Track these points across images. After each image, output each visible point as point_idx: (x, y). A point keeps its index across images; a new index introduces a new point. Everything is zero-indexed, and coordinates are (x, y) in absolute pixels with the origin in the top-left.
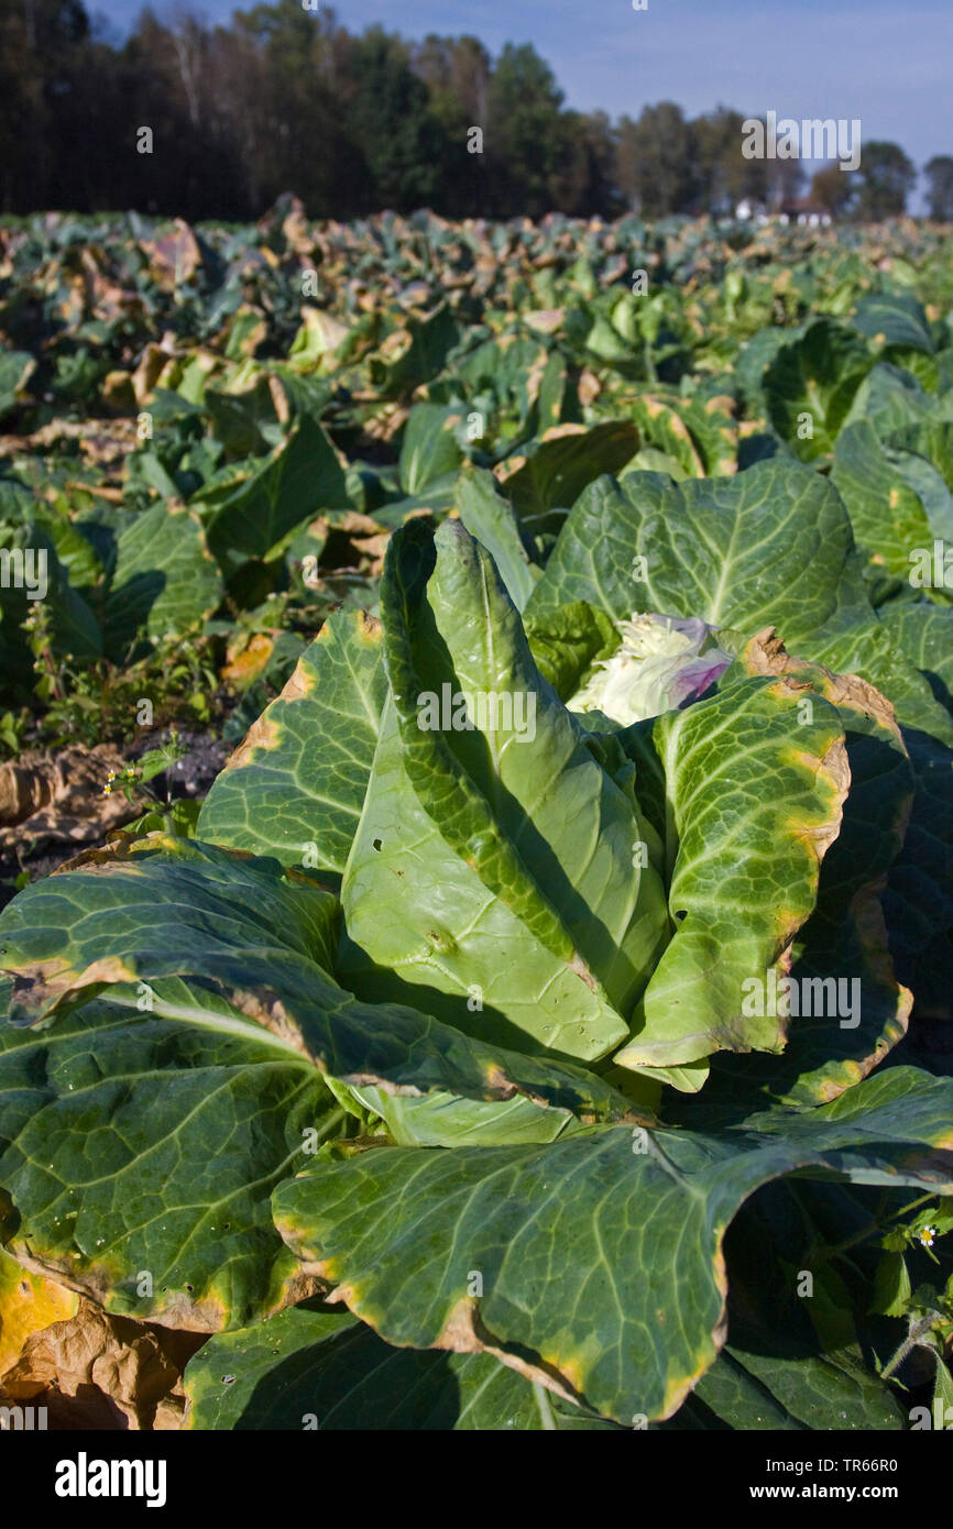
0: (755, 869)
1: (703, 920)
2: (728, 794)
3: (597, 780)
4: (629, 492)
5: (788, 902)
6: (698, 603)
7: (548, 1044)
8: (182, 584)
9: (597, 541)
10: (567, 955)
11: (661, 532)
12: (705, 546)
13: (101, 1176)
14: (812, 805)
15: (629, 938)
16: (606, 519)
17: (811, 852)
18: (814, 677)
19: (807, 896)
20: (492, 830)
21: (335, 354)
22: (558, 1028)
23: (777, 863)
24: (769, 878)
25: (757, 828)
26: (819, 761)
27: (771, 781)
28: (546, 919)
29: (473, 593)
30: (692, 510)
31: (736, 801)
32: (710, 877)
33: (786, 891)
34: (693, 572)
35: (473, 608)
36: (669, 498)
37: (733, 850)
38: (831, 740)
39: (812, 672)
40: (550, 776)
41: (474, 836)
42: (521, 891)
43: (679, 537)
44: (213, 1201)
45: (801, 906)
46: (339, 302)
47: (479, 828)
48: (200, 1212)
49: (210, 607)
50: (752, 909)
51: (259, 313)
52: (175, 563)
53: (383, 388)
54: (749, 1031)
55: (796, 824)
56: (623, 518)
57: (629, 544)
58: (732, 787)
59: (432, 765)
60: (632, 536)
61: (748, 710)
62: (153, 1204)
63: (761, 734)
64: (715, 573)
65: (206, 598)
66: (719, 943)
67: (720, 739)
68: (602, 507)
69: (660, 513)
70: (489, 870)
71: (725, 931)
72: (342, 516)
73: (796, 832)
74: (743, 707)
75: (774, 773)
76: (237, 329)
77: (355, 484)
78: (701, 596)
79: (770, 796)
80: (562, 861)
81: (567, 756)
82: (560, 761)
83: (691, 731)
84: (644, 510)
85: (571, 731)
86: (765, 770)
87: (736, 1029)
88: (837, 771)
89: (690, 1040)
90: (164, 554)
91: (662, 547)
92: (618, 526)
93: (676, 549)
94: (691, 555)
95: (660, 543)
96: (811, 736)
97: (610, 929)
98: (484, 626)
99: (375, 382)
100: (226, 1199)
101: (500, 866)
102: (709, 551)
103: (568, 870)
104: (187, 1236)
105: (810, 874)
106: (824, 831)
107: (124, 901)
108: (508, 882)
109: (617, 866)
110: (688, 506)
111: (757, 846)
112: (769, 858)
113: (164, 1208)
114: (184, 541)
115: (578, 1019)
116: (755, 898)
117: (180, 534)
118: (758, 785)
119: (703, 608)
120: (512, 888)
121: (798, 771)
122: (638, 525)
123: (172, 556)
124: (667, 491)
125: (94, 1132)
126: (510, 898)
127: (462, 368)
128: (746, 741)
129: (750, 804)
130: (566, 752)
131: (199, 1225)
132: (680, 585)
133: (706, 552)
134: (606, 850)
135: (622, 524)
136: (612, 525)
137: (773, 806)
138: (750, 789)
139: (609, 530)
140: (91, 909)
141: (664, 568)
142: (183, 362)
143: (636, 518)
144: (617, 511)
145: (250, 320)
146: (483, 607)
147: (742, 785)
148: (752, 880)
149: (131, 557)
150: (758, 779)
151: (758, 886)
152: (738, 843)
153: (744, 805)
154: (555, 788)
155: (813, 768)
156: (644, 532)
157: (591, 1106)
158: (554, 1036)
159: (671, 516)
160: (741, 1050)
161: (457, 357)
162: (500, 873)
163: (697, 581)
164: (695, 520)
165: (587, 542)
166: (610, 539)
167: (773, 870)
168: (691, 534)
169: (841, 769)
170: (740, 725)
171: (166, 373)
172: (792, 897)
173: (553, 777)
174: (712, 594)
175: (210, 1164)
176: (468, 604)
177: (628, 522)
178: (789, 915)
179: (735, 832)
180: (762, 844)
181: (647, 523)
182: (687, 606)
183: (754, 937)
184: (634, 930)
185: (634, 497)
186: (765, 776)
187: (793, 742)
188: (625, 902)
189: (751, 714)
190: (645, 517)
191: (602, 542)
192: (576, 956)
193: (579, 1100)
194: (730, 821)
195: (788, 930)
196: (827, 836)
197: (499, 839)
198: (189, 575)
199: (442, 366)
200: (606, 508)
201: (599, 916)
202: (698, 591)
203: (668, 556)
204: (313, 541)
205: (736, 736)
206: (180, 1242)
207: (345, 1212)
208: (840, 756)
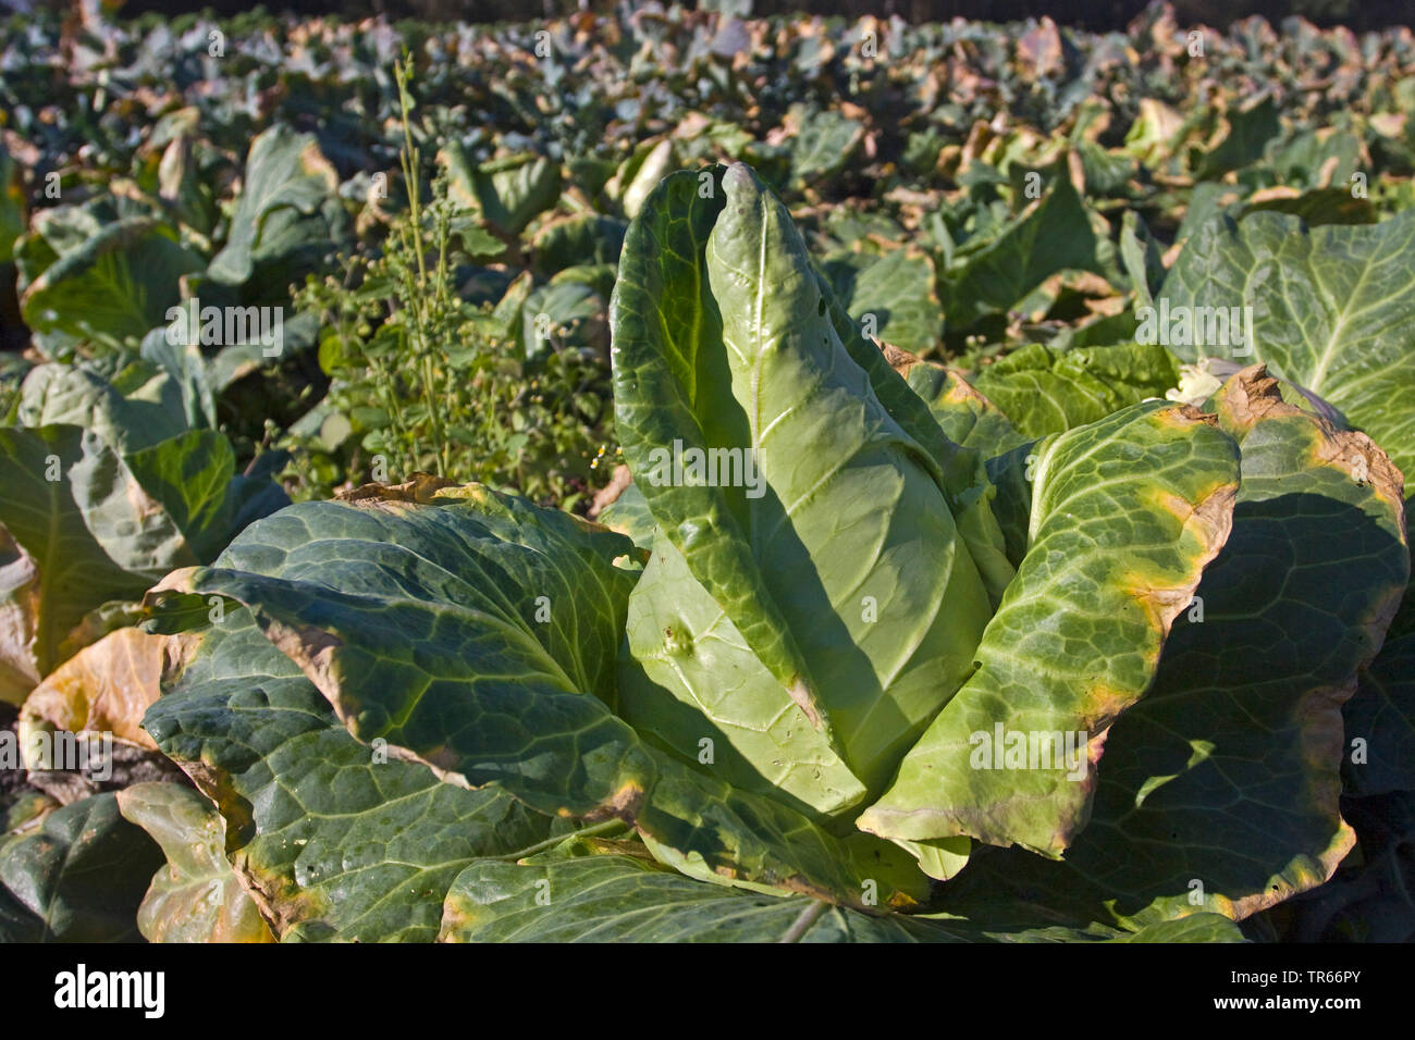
0: (1071, 626)
1: (995, 678)
2: (1062, 532)
3: (893, 490)
4: (1247, 234)
5: (1108, 676)
6: (1303, 361)
7: (776, 783)
8: (906, 322)
9: (1201, 284)
10: (786, 679)
11: (1274, 279)
12: (1320, 299)
13: (343, 812)
14: (1168, 562)
15: (902, 682)
16: (1214, 260)
17: (1153, 619)
18: (1301, 427)
19: (1137, 672)
20: (710, 518)
21: (1166, 143)
22: (789, 766)
23: (1100, 625)
24: (1088, 641)
25: (1085, 577)
26: (1189, 508)
27: (1121, 524)
28: (763, 632)
29: (746, 248)
30: (1315, 258)
31: (1071, 541)
32: (1018, 628)
33: (1109, 661)
34: (1303, 327)
35: (745, 264)
36: (1291, 244)
37: (1050, 599)
38: (1215, 485)
39: (1300, 420)
40: (823, 473)
41: (687, 520)
42: (735, 594)
43: (1292, 286)
44: (427, 864)
45: (1126, 685)
46: (1191, 99)
47: (695, 513)
48: (410, 871)
49: (926, 346)
50: (1056, 675)
51: (1105, 103)
52: (903, 303)
53: (1196, 175)
54: (1015, 820)
55: (1138, 580)
56: (1232, 261)
57: (1234, 290)
58: (1071, 524)
59: (644, 430)
60: (1239, 280)
61: (1123, 437)
62: (374, 852)
63: (1128, 466)
64: (1326, 329)
65: (923, 339)
66: (1011, 709)
67: (1081, 468)
68: (1210, 248)
69: (1276, 258)
70: (698, 562)
71: (1023, 697)
72: (1076, 275)
73: (1133, 590)
74: (1119, 432)
75: (1124, 513)
76: (1083, 118)
77: (1106, 250)
78: (1307, 355)
79: (1111, 542)
80: (822, 574)
81: (850, 453)
82: (837, 459)
83: (1062, 456)
84: (1261, 254)
85: (861, 424)
86: (1114, 509)
87: (995, 814)
88: (1212, 525)
89: (923, 815)
90: (894, 294)
91: (1272, 296)
92: (1225, 270)
93: (1288, 299)
94: (1304, 309)
95: (1271, 291)
96: (1187, 477)
97: (876, 666)
98: (754, 286)
99: (1192, 168)
100: (440, 866)
101: (711, 558)
102: (1325, 305)
103: (828, 586)
104: (387, 891)
105: (1146, 647)
106: (1171, 594)
107: (349, 534)
108: (721, 580)
109: (902, 593)
110: (1313, 253)
111: (1075, 599)
112: (1090, 615)
113: (383, 858)
114: (914, 284)
115: (812, 761)
116: (1063, 663)
117: (912, 277)
118: (1099, 526)
119: (1307, 367)
120: (724, 587)
121: (1159, 515)
122: (1248, 268)
123: (902, 296)
124: (1291, 236)
125: (348, 767)
126: (722, 599)
127: (1277, 159)
128: (1105, 473)
129: (1084, 547)
130: (847, 447)
131: (403, 884)
132: (1286, 340)
133: (1320, 305)
134: (889, 572)
135: (1230, 267)
136: (1220, 267)
137: (1113, 554)
138: (1090, 530)
139: (1215, 272)
140: (318, 536)
141: (1271, 319)
142: (1008, 139)
143: (1247, 261)
144: (1228, 253)
145: (1096, 110)
146: (757, 265)
147: (1082, 523)
148: (1064, 639)
149: (867, 294)
150: (1103, 519)
151: (1070, 648)
152: (1059, 591)
153: (1076, 547)
154: (827, 488)
155: (1181, 516)
156: (1253, 279)
157: (736, 857)
158: (784, 773)
159: (1288, 262)
160: (995, 842)
161: (1276, 148)
162: (710, 567)
163: (1306, 337)
164: (1315, 269)
165: (1191, 285)
166: (1214, 283)
167: (1094, 632)
168: (1307, 283)
169: (1219, 523)
170: (1108, 453)
171: (992, 148)
172: (1115, 672)
173: (828, 475)
174: (1320, 351)
175: (447, 828)
176: (740, 260)
177: (1237, 265)
178: (1108, 692)
179: (1060, 578)
180: (1085, 599)
181: (1260, 267)
182: (1289, 363)
183: (1052, 708)
184: (914, 672)
185: (1251, 240)
186: (1113, 516)
187: (1161, 480)
188: (906, 637)
189: (1124, 442)
190: (1258, 261)
191: (1205, 285)
192: (799, 683)
193: (721, 846)
194: (1058, 564)
195: (1102, 710)
196: (1175, 601)
197: (716, 530)
198: (913, 316)
199: (1259, 154)
200: (1214, 248)
201: (863, 648)
202: (1305, 348)
203: (1278, 308)
204: (1044, 298)
205: (1099, 465)
206: (378, 896)
207: (509, 908)
208: (1222, 508)
